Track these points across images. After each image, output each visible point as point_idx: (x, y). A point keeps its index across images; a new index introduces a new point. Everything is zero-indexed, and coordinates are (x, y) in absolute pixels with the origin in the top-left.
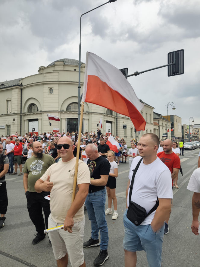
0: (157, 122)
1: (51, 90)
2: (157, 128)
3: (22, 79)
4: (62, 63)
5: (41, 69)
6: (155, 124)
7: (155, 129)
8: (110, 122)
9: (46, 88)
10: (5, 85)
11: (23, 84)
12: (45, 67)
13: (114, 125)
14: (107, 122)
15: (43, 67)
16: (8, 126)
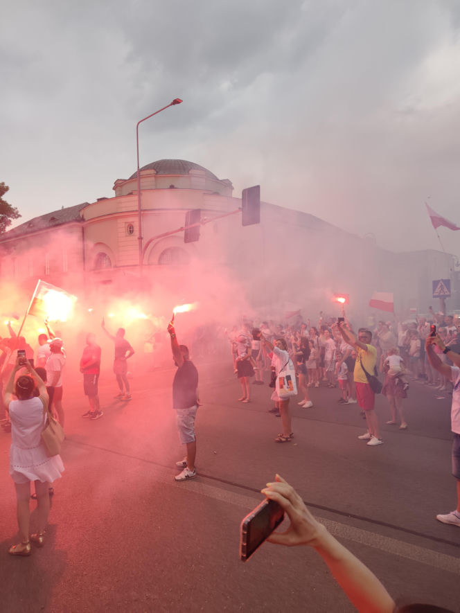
3: (87, 205)
4: (153, 172)
5: (119, 185)
10: (58, 220)
11: (85, 217)
12: (125, 180)
15: (120, 182)
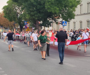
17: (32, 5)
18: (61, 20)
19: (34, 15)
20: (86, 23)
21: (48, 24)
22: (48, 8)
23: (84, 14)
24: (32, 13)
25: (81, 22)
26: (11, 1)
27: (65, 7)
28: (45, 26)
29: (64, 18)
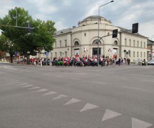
0: (150, 47)
1: (85, 34)
2: (150, 50)
4: (90, 19)
6: (148, 48)
7: (148, 52)
8: (116, 49)
9: (83, 33)
10: (63, 32)
11: (72, 32)
13: (118, 50)
14: (114, 49)
16: (66, 52)
17: (23, 40)
18: (43, 51)
19: (24, 47)
20: (59, 54)
21: (35, 54)
22: (36, 43)
23: (58, 48)
24: (23, 46)
25: (56, 53)
26: (4, 37)
27: (47, 43)
28: (33, 55)
29: (46, 50)
